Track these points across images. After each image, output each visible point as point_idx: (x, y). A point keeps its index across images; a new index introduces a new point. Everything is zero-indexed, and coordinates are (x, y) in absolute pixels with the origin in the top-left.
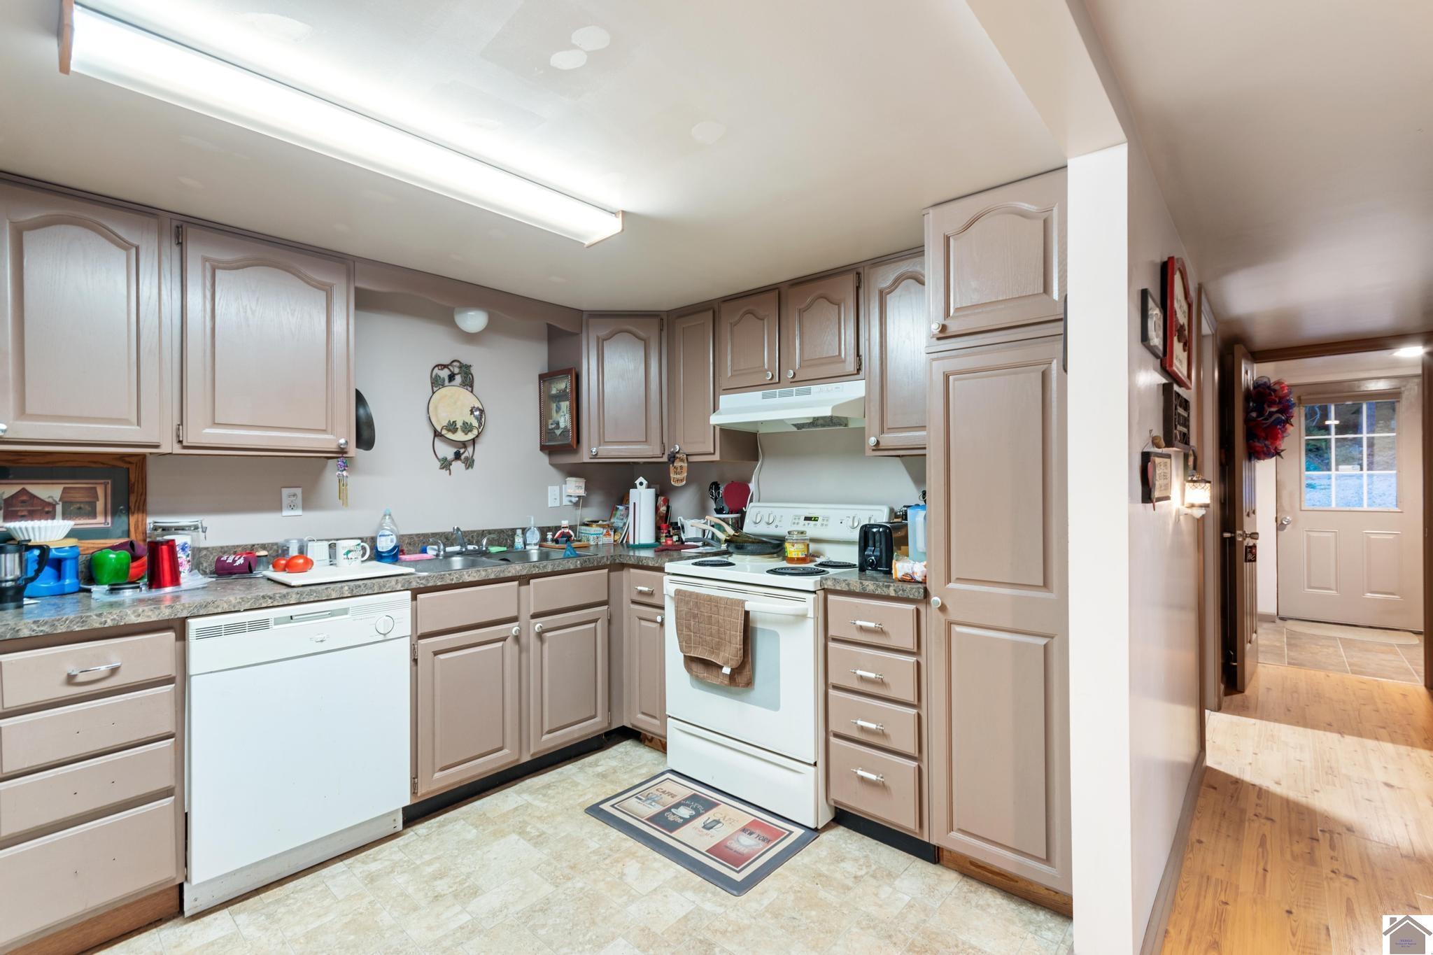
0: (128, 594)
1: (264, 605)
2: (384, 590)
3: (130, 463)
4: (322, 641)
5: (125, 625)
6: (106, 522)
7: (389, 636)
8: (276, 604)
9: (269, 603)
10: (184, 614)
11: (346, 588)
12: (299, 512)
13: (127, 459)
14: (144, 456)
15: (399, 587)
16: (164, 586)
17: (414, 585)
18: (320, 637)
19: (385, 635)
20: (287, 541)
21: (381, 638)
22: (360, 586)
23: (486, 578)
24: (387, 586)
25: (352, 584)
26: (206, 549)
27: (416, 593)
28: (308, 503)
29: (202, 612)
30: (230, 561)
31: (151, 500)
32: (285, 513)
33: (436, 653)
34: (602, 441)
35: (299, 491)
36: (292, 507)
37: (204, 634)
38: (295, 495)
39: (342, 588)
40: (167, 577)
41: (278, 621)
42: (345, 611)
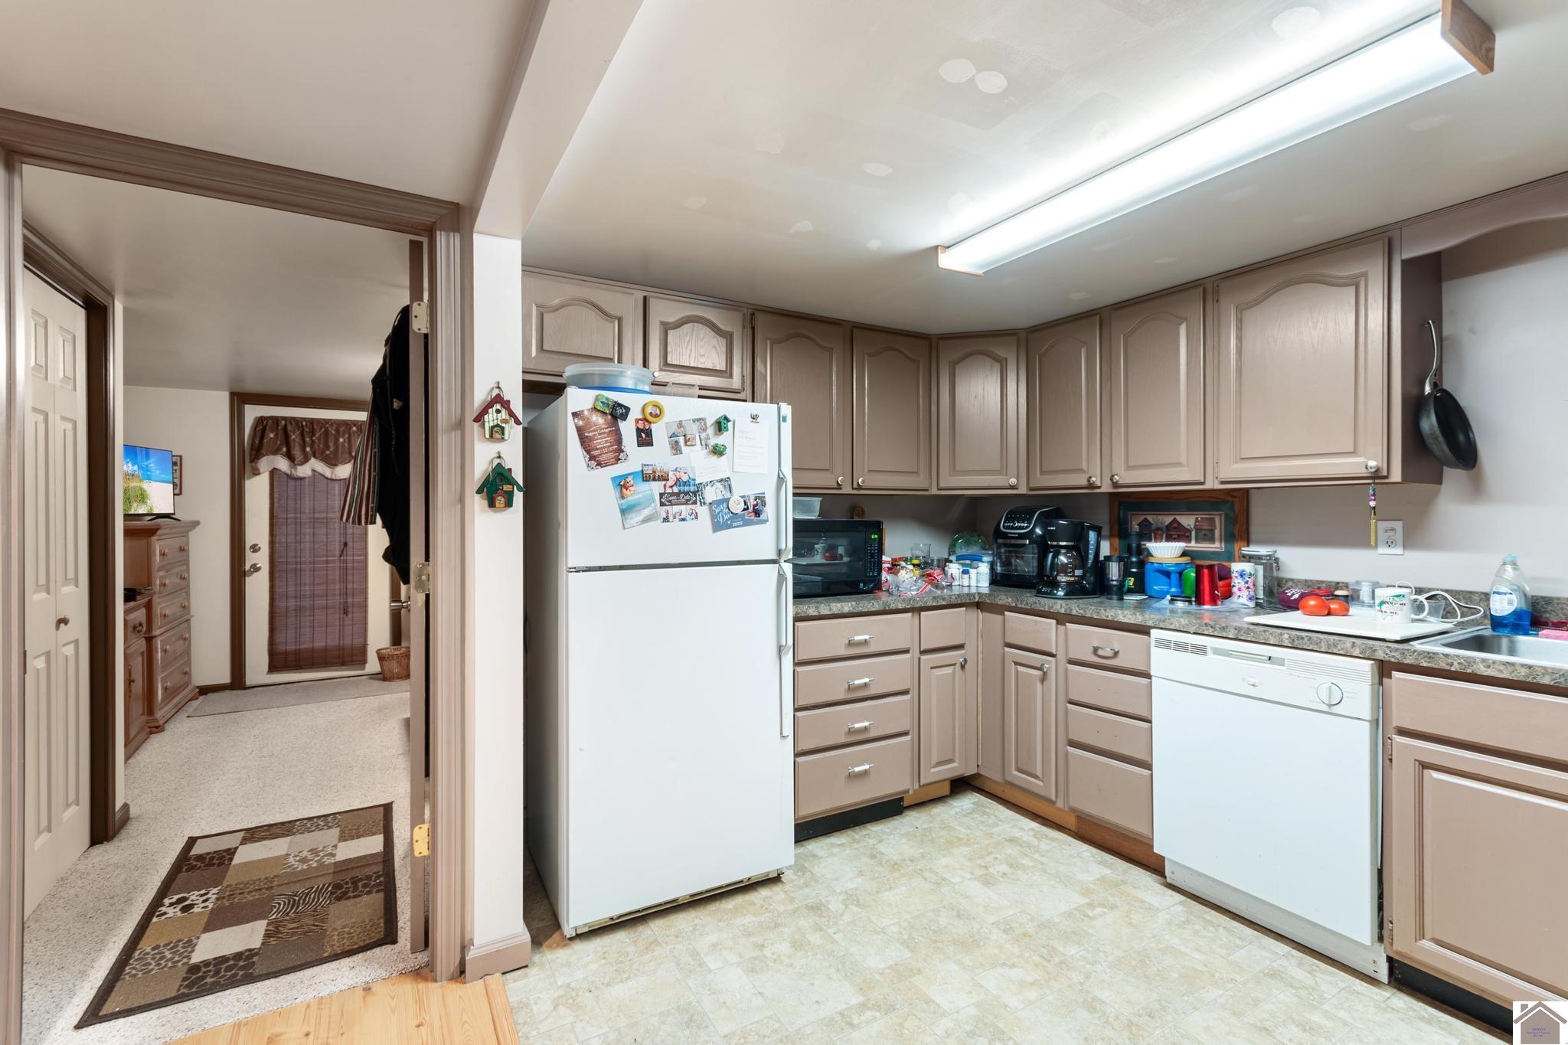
0: (1180, 604)
1: (1206, 632)
2: (1335, 651)
3: (1234, 497)
4: (1254, 685)
5: (1117, 622)
7: (1335, 710)
10: (1150, 624)
11: (1286, 636)
12: (1399, 551)
13: (1234, 494)
14: (1247, 490)
15: (1357, 652)
16: (1204, 604)
17: (1380, 655)
18: (1254, 681)
19: (1330, 706)
20: (1358, 583)
21: (1325, 708)
22: (1302, 638)
24: (1339, 647)
25: (1293, 633)
27: (1384, 669)
28: (1412, 539)
30: (1289, 594)
31: (1255, 530)
32: (1382, 550)
33: (1425, 766)
35: (1398, 525)
36: (1390, 544)
37: (1163, 644)
38: (1393, 529)
39: (1281, 634)
40: (1207, 597)
41: (1217, 651)
42: (1281, 662)
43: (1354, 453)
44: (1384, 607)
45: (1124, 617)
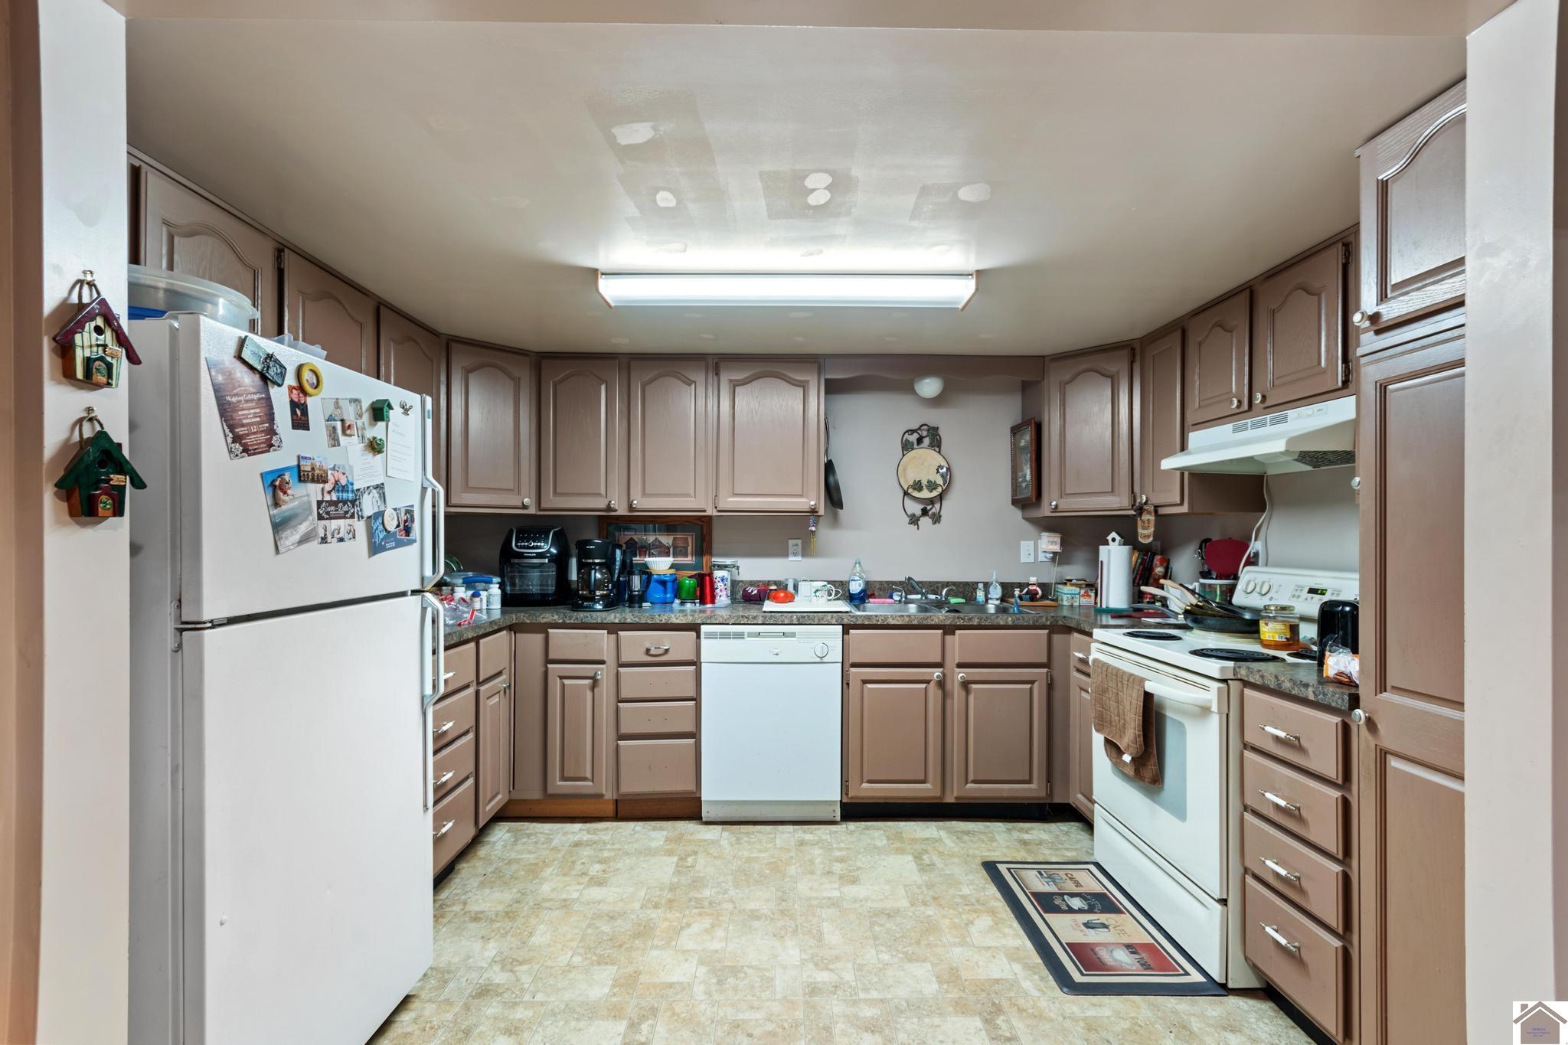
0: (689, 606)
1: (742, 622)
2: (823, 622)
3: (703, 522)
4: (777, 654)
5: (671, 623)
6: (692, 560)
7: (825, 660)
8: (749, 622)
9: (745, 621)
10: (699, 622)
11: (795, 617)
12: (799, 558)
13: (703, 519)
15: (834, 622)
16: (707, 604)
17: (846, 621)
18: (776, 651)
19: (821, 658)
20: (787, 580)
21: (818, 660)
22: (804, 617)
23: (910, 623)
24: (825, 619)
25: (799, 614)
26: (742, 581)
27: (846, 628)
28: (806, 552)
29: (708, 622)
30: (750, 591)
31: (716, 546)
32: (791, 558)
33: (865, 682)
34: (1063, 494)
35: (799, 542)
36: (795, 554)
37: (711, 636)
38: (797, 545)
39: (792, 616)
40: (708, 598)
41: (750, 635)
42: (793, 635)
43: (801, 496)
44: (818, 594)
45: (677, 619)
